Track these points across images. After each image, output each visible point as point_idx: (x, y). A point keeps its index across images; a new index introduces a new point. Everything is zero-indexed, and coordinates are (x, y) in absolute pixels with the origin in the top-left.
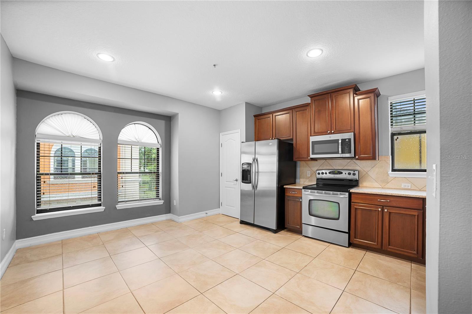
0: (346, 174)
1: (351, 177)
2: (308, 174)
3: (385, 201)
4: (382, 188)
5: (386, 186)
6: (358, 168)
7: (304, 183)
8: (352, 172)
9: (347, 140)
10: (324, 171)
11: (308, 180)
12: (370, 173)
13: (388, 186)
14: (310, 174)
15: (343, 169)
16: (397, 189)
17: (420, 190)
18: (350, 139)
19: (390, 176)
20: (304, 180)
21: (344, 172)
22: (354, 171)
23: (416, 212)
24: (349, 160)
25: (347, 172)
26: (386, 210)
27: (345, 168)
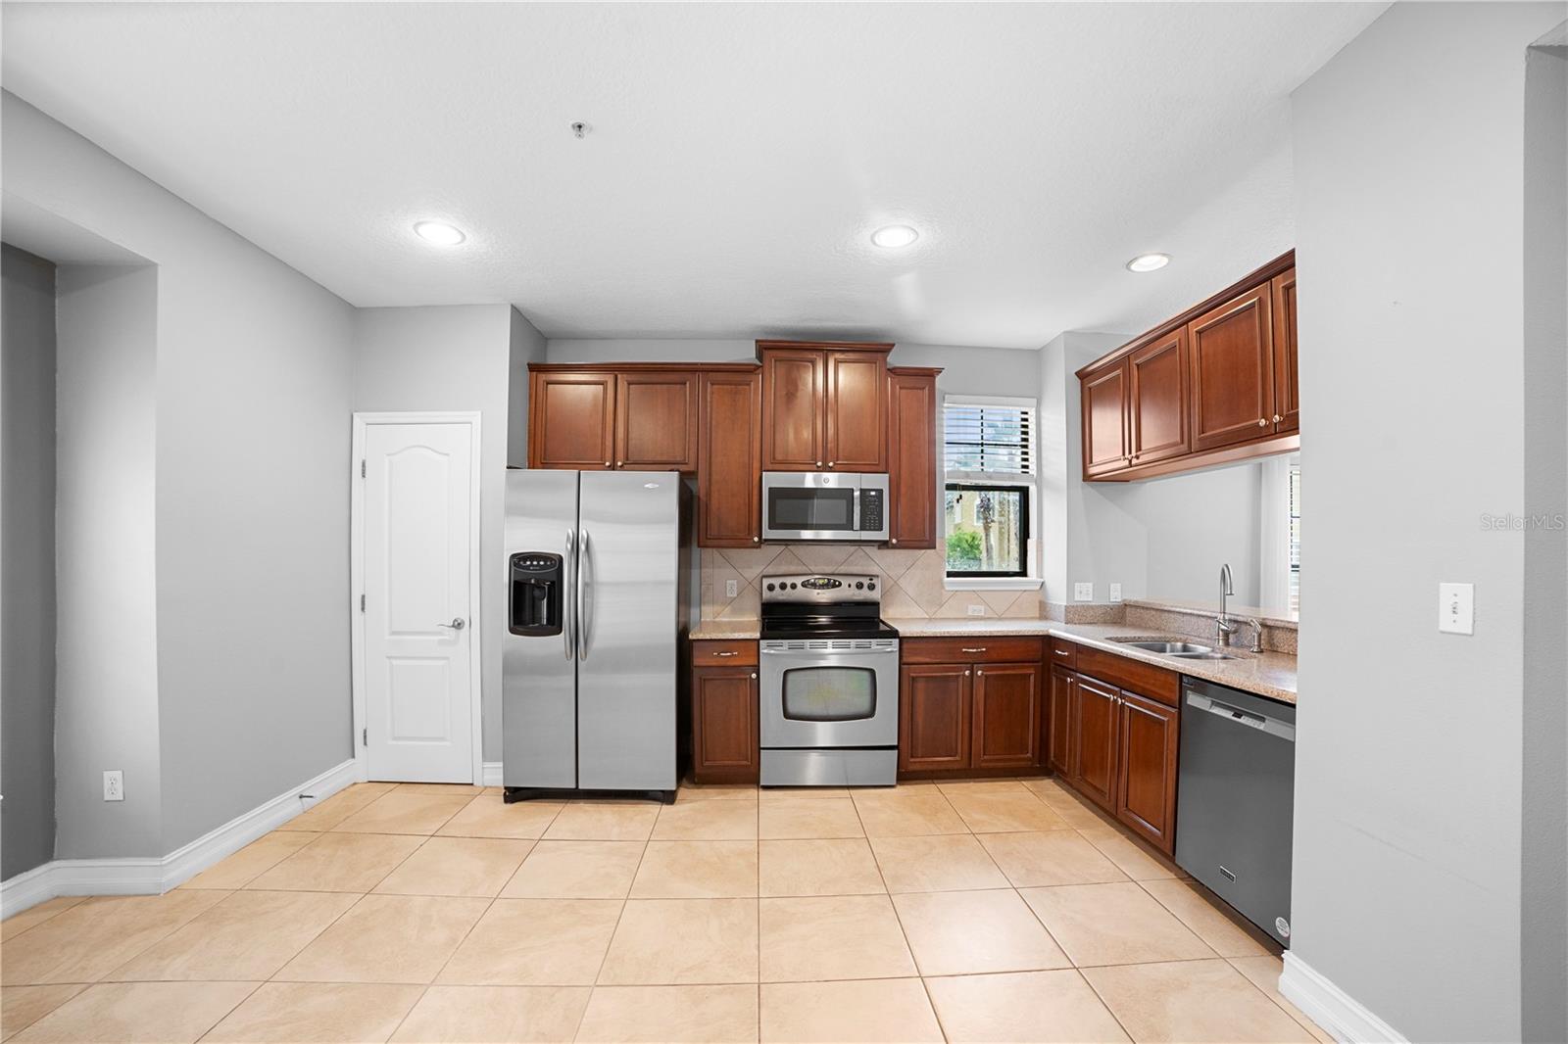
0: (850, 586)
1: (865, 594)
2: (728, 588)
3: (975, 650)
4: (930, 619)
5: (938, 615)
6: (874, 570)
7: (717, 620)
8: (866, 582)
9: (873, 493)
10: (789, 581)
11: (728, 609)
12: (902, 583)
13: (944, 612)
14: (735, 589)
15: (836, 572)
16: (956, 619)
17: (1000, 619)
18: (880, 492)
19: (947, 589)
20: (717, 608)
21: (845, 582)
22: (871, 577)
23: (1031, 667)
24: (853, 549)
25: (854, 581)
26: (979, 673)
27: (843, 569)
